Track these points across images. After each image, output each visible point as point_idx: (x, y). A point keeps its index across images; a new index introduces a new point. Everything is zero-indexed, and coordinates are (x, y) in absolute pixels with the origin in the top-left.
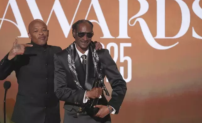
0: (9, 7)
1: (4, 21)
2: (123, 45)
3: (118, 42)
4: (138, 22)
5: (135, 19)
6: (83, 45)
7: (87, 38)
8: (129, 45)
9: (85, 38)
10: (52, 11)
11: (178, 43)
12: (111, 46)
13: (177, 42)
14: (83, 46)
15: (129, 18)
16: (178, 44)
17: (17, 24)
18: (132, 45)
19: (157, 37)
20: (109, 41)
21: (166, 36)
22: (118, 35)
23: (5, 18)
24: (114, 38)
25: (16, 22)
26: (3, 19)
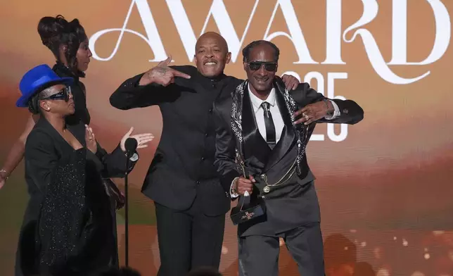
0: (133, 8)
1: (125, 32)
2: (332, 76)
3: (325, 70)
4: (359, 36)
5: (354, 30)
6: (260, 84)
7: (265, 72)
8: (344, 76)
9: (262, 72)
10: (208, 16)
11: (429, 73)
12: (311, 78)
13: (426, 72)
14: (259, 87)
15: (343, 29)
16: (429, 75)
17: (148, 39)
18: (348, 75)
19: (393, 62)
20: (308, 68)
21: (407, 61)
22: (324, 57)
23: (126, 28)
24: (318, 63)
25: (146, 35)
26: (123, 30)
